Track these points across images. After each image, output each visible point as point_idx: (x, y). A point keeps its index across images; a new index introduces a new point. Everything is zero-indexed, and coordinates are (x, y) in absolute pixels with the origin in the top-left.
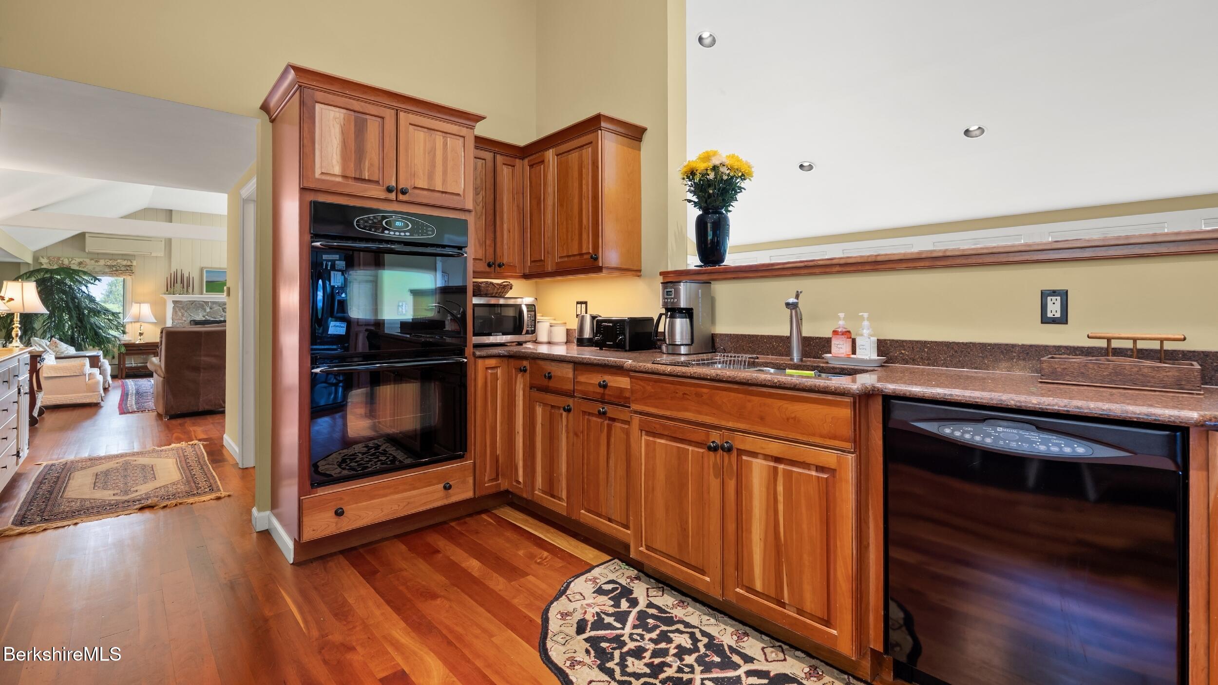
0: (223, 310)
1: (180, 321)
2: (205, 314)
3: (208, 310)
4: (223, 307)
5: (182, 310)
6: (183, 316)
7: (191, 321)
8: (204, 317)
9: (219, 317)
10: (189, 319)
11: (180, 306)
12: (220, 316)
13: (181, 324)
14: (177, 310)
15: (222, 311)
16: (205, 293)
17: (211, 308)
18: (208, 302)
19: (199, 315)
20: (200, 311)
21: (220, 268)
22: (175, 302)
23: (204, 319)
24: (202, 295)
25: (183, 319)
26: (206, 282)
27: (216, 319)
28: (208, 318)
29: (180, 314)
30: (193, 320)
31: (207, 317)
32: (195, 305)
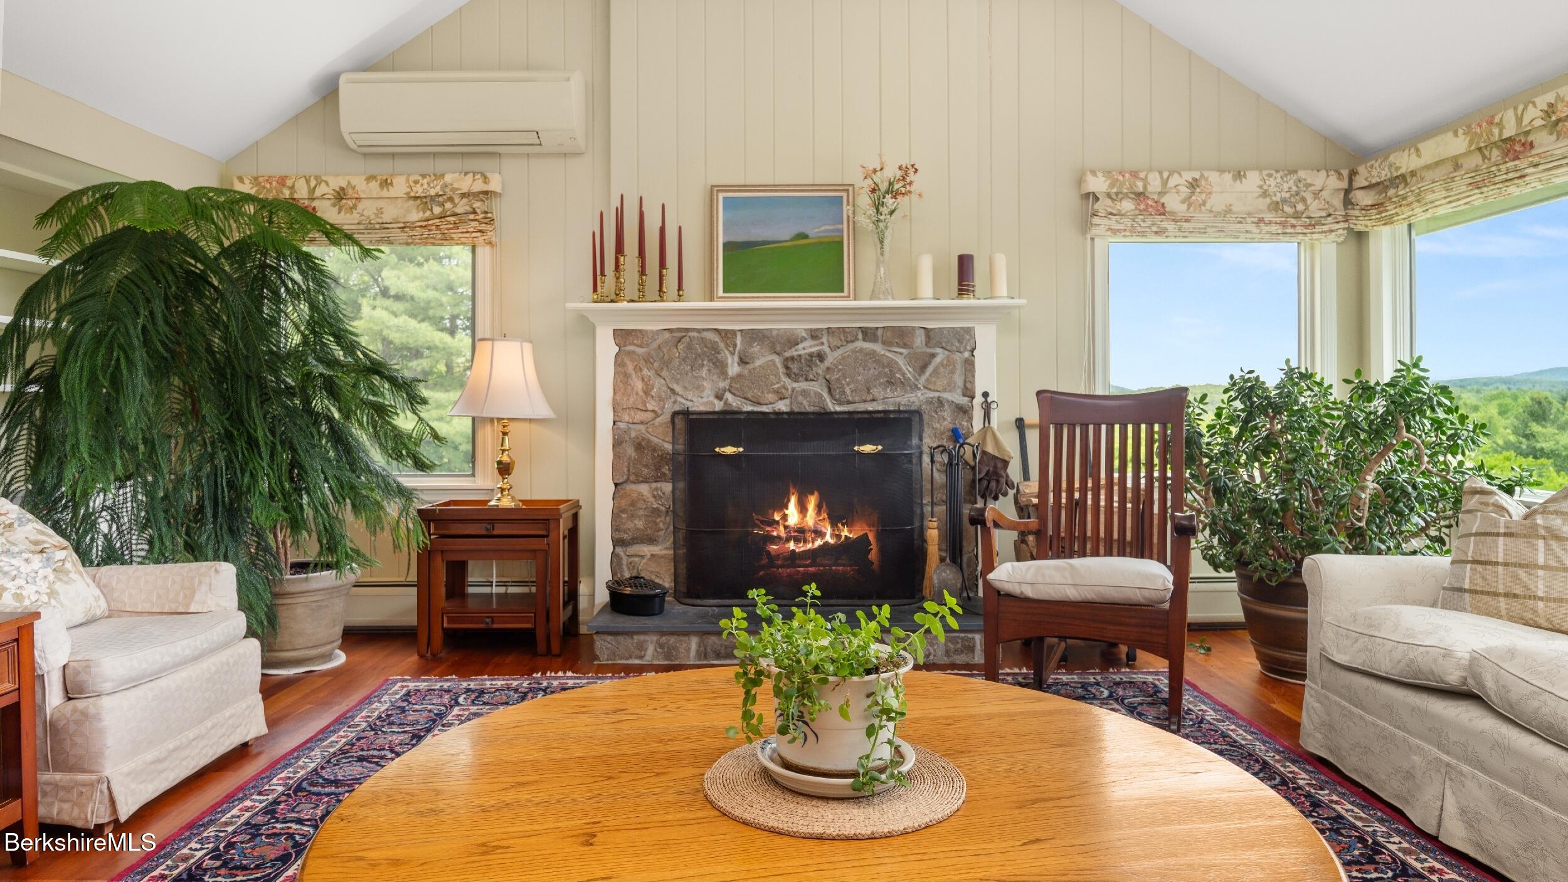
0: (787, 368)
1: (640, 416)
2: (723, 384)
3: (734, 369)
4: (787, 354)
5: (645, 372)
6: (646, 393)
7: (675, 414)
8: (719, 397)
9: (771, 397)
10: (670, 408)
11: (640, 351)
12: (777, 392)
13: (642, 427)
14: (630, 367)
15: (781, 370)
16: (721, 293)
17: (743, 362)
18: (734, 333)
19: (700, 388)
20: (704, 372)
21: (774, 187)
22: (622, 336)
23: (719, 406)
24: (712, 300)
25: (650, 407)
26: (726, 245)
27: (765, 409)
28: (734, 402)
29: (639, 385)
30: (686, 413)
31: (728, 396)
32: (689, 347)
